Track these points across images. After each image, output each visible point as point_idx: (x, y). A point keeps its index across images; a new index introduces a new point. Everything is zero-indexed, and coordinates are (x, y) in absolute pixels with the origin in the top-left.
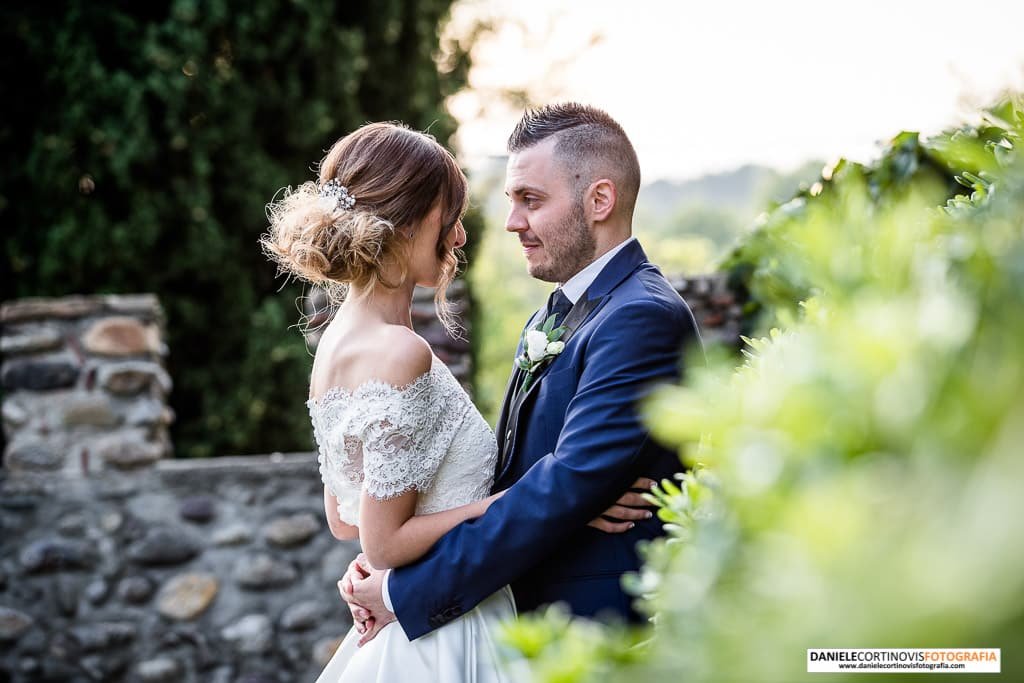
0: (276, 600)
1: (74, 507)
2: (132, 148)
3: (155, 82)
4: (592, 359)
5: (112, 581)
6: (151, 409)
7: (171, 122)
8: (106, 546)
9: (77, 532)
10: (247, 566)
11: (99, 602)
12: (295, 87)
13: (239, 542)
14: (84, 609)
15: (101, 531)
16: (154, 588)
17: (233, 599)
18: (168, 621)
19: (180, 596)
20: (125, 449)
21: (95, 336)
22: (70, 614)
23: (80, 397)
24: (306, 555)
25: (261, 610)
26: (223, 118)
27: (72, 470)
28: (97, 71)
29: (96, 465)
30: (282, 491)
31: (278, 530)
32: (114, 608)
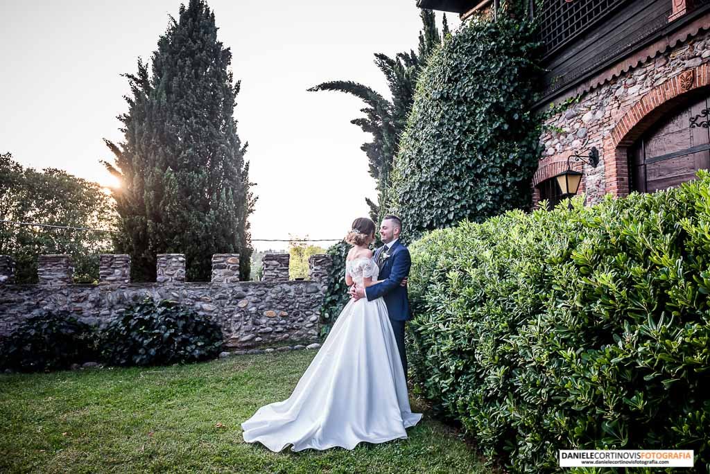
0: (258, 305)
1: (225, 289)
2: (202, 234)
3: (207, 224)
4: (396, 258)
5: (230, 301)
6: (238, 273)
7: (209, 230)
8: (230, 295)
9: (225, 293)
10: (253, 299)
11: (228, 305)
12: (228, 226)
13: (252, 295)
14: (226, 306)
15: (229, 292)
16: (238, 302)
17: (251, 304)
18: (240, 308)
19: (242, 304)
20: (234, 279)
21: (229, 260)
22: (223, 306)
23: (226, 270)
24: (263, 297)
25: (255, 306)
26: (217, 230)
27: (225, 282)
28: (197, 221)
29: (229, 282)
30: (259, 287)
31: (258, 293)
32: (231, 306)
